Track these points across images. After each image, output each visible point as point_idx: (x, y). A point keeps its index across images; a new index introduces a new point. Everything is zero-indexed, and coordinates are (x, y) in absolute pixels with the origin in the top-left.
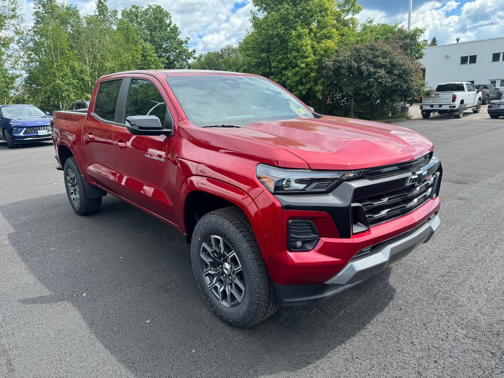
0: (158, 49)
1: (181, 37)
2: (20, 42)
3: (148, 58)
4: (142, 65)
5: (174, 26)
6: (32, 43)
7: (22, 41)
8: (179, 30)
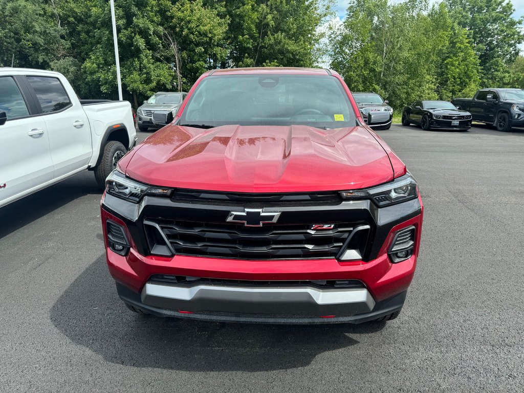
0: (477, 34)
1: (515, 17)
2: (331, 37)
3: (458, 45)
4: (447, 54)
5: (508, 4)
6: (340, 37)
7: (332, 36)
8: (513, 8)
